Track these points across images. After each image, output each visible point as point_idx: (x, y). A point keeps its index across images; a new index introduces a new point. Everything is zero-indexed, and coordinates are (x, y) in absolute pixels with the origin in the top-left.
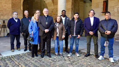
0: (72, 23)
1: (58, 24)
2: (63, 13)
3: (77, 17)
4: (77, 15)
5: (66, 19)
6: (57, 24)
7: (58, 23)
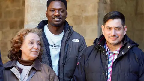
0: (94, 63)
1: (27, 69)
2: (51, 14)
3: (119, 32)
4: (115, 23)
5: (65, 43)
6: (21, 71)
7: (25, 63)
